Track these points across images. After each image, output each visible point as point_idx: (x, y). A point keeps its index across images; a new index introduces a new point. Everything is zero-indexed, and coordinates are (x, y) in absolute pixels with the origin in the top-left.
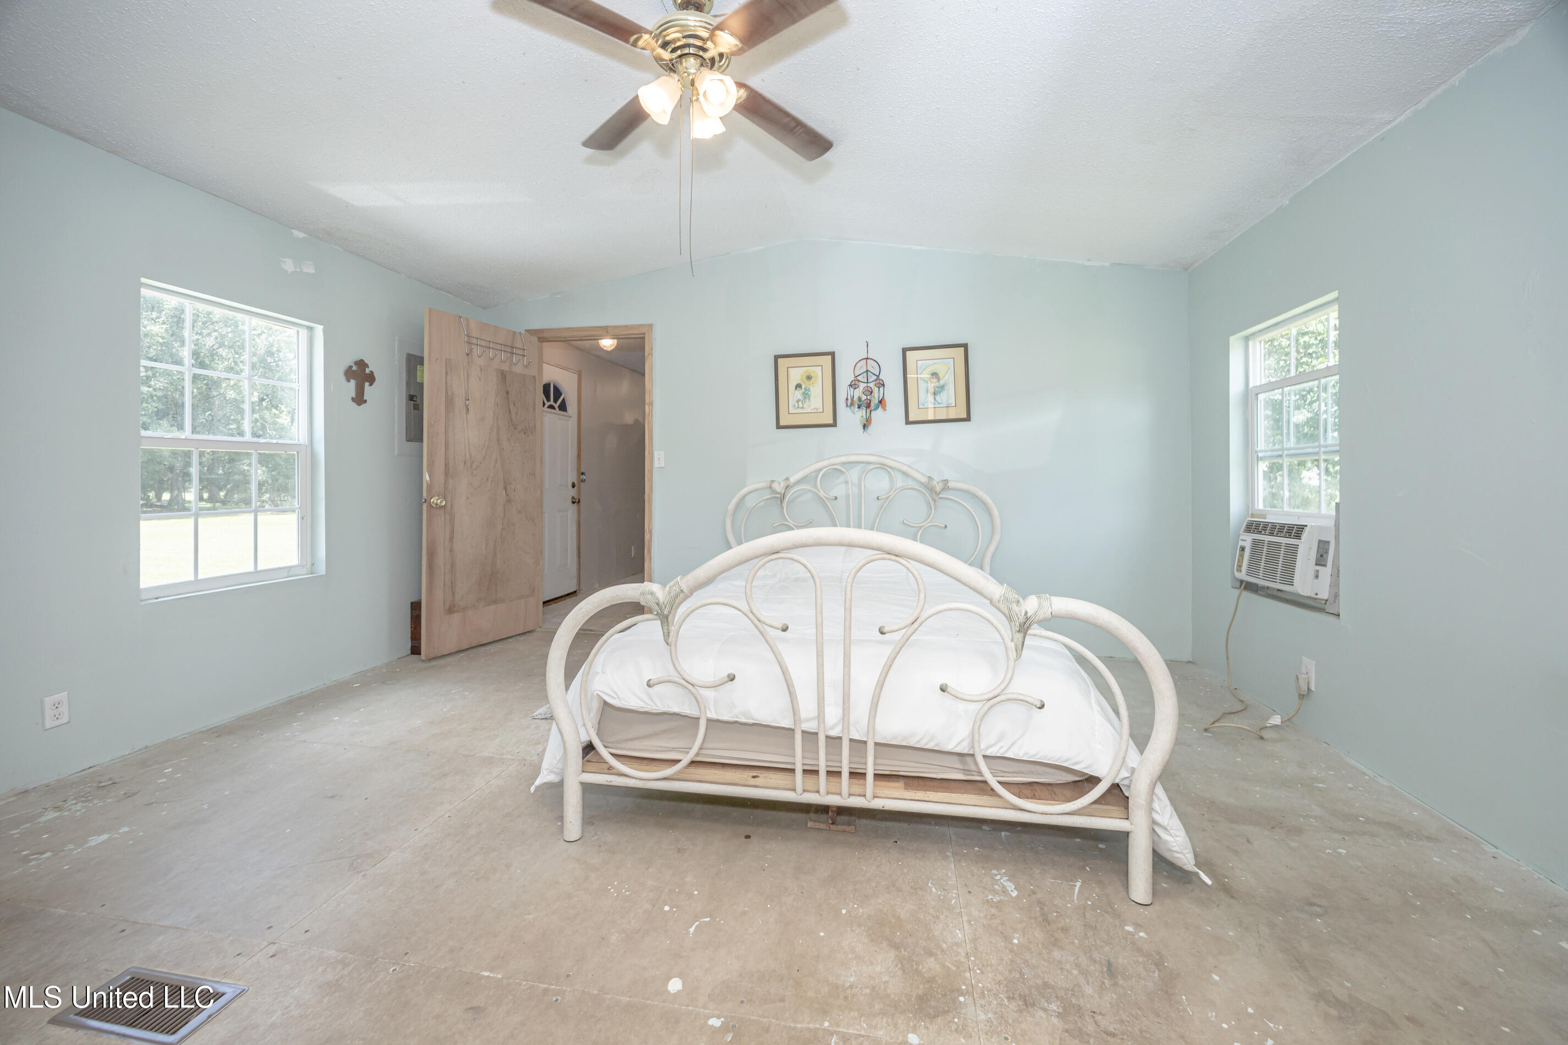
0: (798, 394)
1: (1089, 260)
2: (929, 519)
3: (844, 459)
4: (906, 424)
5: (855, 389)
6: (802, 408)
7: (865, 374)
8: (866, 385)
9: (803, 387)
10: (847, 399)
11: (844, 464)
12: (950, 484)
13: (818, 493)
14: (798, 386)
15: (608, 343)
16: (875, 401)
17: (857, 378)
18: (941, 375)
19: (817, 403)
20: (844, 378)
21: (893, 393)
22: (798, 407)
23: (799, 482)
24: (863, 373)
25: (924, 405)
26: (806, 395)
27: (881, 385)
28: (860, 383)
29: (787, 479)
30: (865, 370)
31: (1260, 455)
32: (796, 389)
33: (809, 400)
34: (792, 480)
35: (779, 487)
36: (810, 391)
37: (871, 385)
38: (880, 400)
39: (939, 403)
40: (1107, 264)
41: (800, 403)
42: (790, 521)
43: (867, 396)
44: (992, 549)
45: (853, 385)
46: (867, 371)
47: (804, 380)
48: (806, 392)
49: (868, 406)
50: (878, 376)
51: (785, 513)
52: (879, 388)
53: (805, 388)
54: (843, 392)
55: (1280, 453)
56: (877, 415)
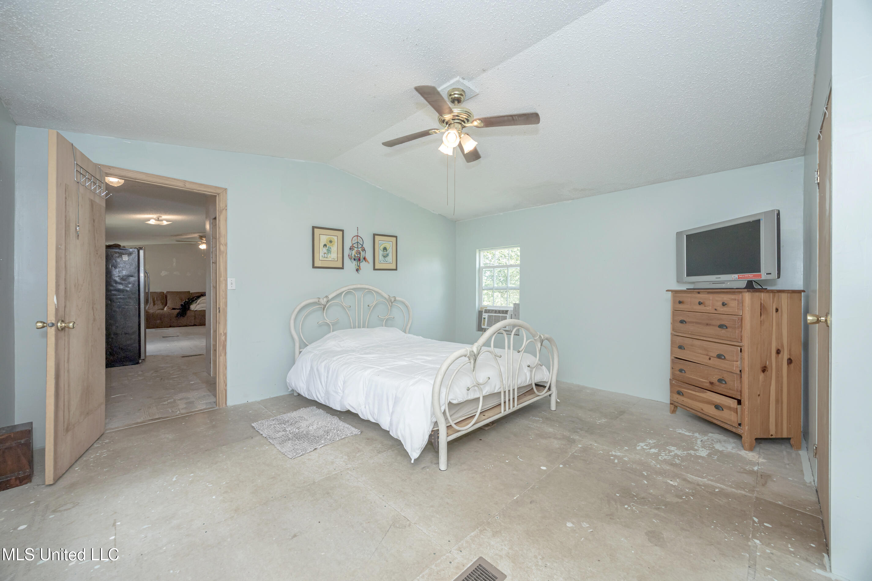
0: (325, 250)
1: (433, 211)
2: (388, 315)
3: (355, 287)
4: (374, 270)
5: (352, 250)
6: (327, 258)
7: (357, 244)
8: (357, 249)
9: (328, 246)
10: (349, 255)
11: (354, 289)
12: (397, 298)
13: (342, 304)
14: (325, 245)
15: (114, 181)
16: (362, 258)
17: (354, 245)
18: (387, 248)
19: (334, 255)
20: (348, 245)
21: (369, 255)
22: (325, 257)
23: (333, 298)
24: (356, 243)
25: (381, 261)
26: (329, 251)
27: (364, 250)
28: (355, 248)
29: (327, 297)
30: (356, 241)
31: (483, 288)
32: (324, 247)
33: (331, 254)
34: (330, 297)
35: (324, 301)
36: (331, 249)
37: (360, 249)
38: (364, 257)
39: (386, 261)
40: (437, 214)
41: (326, 255)
42: (327, 320)
43: (358, 255)
44: (409, 325)
45: (351, 249)
46: (358, 242)
47: (328, 242)
48: (329, 249)
49: (359, 260)
50: (362, 245)
51: (325, 315)
52: (363, 251)
53: (328, 247)
54: (347, 251)
55: (492, 288)
56: (363, 264)
